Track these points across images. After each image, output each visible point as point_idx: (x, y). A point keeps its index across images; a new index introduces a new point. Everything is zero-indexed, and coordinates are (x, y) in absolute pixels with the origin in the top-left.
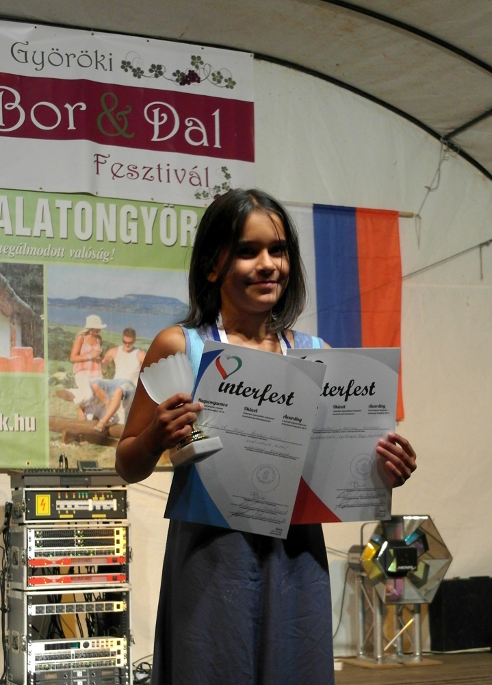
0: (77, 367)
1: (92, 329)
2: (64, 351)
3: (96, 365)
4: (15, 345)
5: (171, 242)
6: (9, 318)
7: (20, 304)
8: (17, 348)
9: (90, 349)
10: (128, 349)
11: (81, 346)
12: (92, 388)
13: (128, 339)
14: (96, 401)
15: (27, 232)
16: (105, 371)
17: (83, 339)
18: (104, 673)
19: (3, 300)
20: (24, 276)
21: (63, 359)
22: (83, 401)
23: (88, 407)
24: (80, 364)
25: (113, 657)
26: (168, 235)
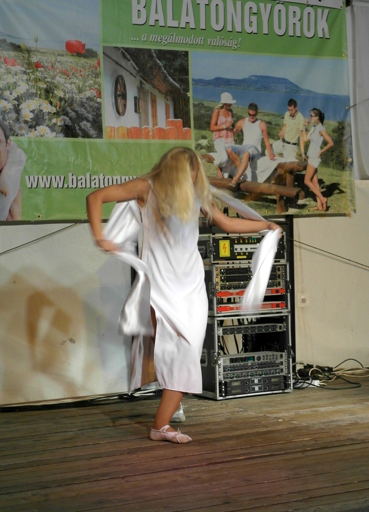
0: (215, 135)
1: (225, 104)
2: (205, 122)
3: (230, 134)
4: (169, 118)
5: (281, 32)
6: (164, 95)
7: (171, 84)
8: (169, 120)
9: (224, 120)
10: (252, 120)
11: (218, 118)
12: (227, 152)
13: (252, 112)
14: (230, 163)
15: (175, 24)
16: (236, 138)
17: (219, 112)
18: (273, 380)
19: (159, 81)
20: (174, 60)
21: (204, 129)
22: (221, 163)
23: (225, 167)
24: (218, 132)
25: (277, 367)
26: (280, 27)
